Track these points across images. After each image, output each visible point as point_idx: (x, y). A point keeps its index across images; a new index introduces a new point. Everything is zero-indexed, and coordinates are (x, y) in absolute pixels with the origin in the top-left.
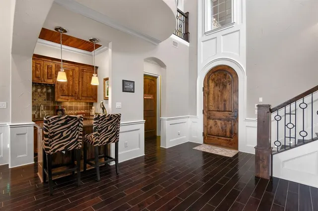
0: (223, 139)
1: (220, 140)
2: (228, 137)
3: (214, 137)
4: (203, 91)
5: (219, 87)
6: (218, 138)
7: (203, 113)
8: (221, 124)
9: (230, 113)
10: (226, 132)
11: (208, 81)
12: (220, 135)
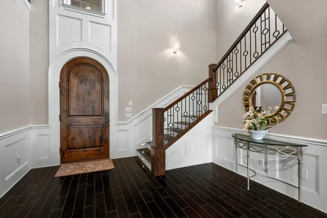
0: (92, 150)
1: (87, 153)
2: (98, 147)
3: (77, 151)
4: (60, 87)
5: (86, 85)
6: (85, 151)
7: (61, 119)
8: (88, 131)
9: (100, 117)
10: (94, 141)
11: (69, 75)
12: (87, 146)
